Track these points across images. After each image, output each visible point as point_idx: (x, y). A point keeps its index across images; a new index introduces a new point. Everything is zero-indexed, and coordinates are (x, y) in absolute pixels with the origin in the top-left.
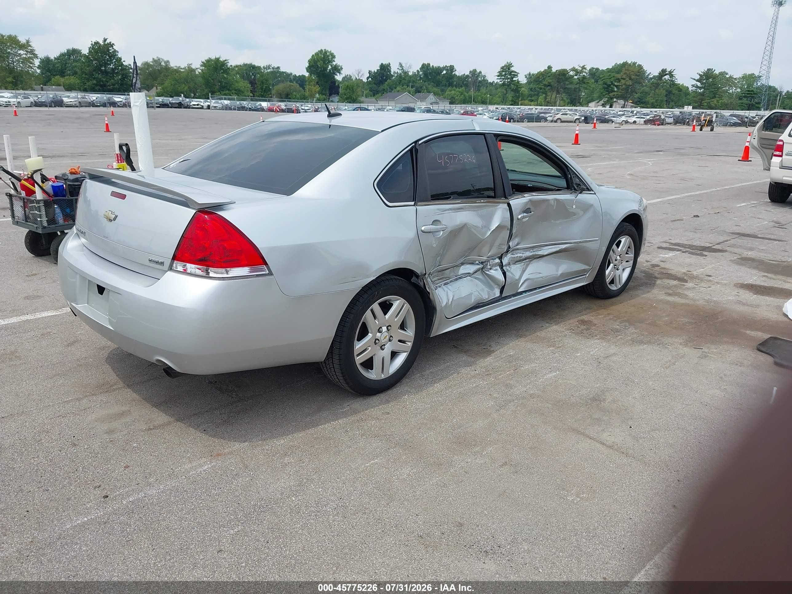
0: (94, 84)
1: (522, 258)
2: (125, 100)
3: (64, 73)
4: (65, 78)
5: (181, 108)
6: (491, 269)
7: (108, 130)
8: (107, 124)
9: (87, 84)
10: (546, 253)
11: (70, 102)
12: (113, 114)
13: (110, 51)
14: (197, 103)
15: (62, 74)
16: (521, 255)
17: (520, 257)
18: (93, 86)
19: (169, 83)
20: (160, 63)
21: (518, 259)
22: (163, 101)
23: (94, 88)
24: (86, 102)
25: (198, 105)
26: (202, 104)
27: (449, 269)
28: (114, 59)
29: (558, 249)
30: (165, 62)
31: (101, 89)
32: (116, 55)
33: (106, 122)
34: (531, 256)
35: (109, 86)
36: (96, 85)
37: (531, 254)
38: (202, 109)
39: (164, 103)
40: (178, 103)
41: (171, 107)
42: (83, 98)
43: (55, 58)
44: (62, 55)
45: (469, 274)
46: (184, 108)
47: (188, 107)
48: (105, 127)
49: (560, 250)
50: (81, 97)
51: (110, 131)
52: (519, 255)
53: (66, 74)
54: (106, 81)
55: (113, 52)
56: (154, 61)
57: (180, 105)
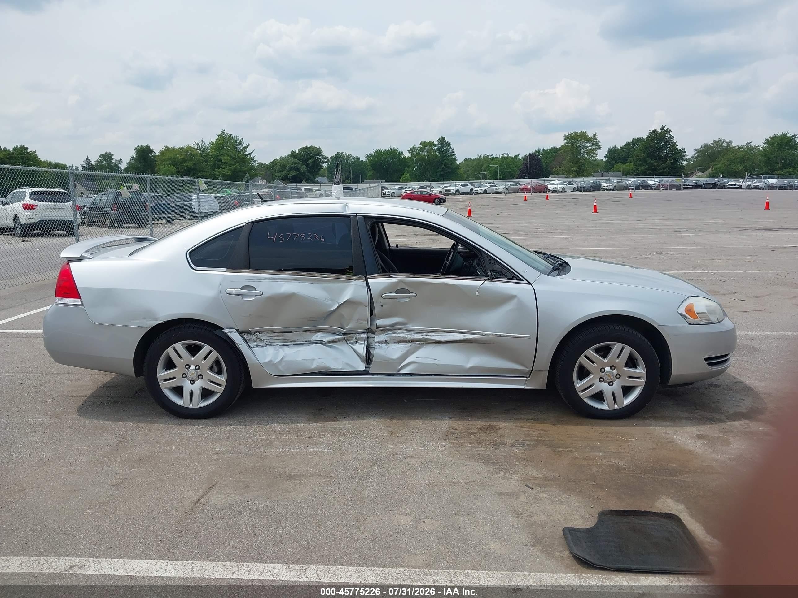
0: (646, 169)
1: (407, 339)
2: (659, 182)
3: (626, 160)
4: (626, 164)
5: (715, 189)
6: (356, 342)
7: (595, 211)
8: (595, 206)
9: (640, 169)
10: (443, 339)
11: (607, 186)
12: (631, 197)
13: (666, 137)
14: (734, 183)
15: (624, 161)
16: (406, 336)
17: (403, 337)
18: (645, 170)
19: (723, 164)
20: (722, 144)
21: (402, 339)
22: (697, 182)
23: (645, 172)
24: (621, 186)
25: (735, 185)
26: (740, 184)
27: (291, 332)
28: (668, 145)
29: (462, 338)
30: (727, 143)
31: (651, 173)
32: (671, 141)
33: (595, 204)
34: (420, 339)
35: (660, 169)
36: (648, 169)
37: (421, 337)
38: (740, 189)
39: (698, 184)
40: (712, 184)
41: (704, 189)
42: (619, 182)
43: (621, 147)
44: (628, 144)
45: (321, 342)
46: (719, 189)
47: (724, 187)
48: (594, 209)
49: (464, 339)
50: (617, 182)
51: (597, 212)
52: (402, 335)
53: (628, 161)
54: (657, 165)
55: (669, 138)
56: (715, 142)
57: (714, 186)
